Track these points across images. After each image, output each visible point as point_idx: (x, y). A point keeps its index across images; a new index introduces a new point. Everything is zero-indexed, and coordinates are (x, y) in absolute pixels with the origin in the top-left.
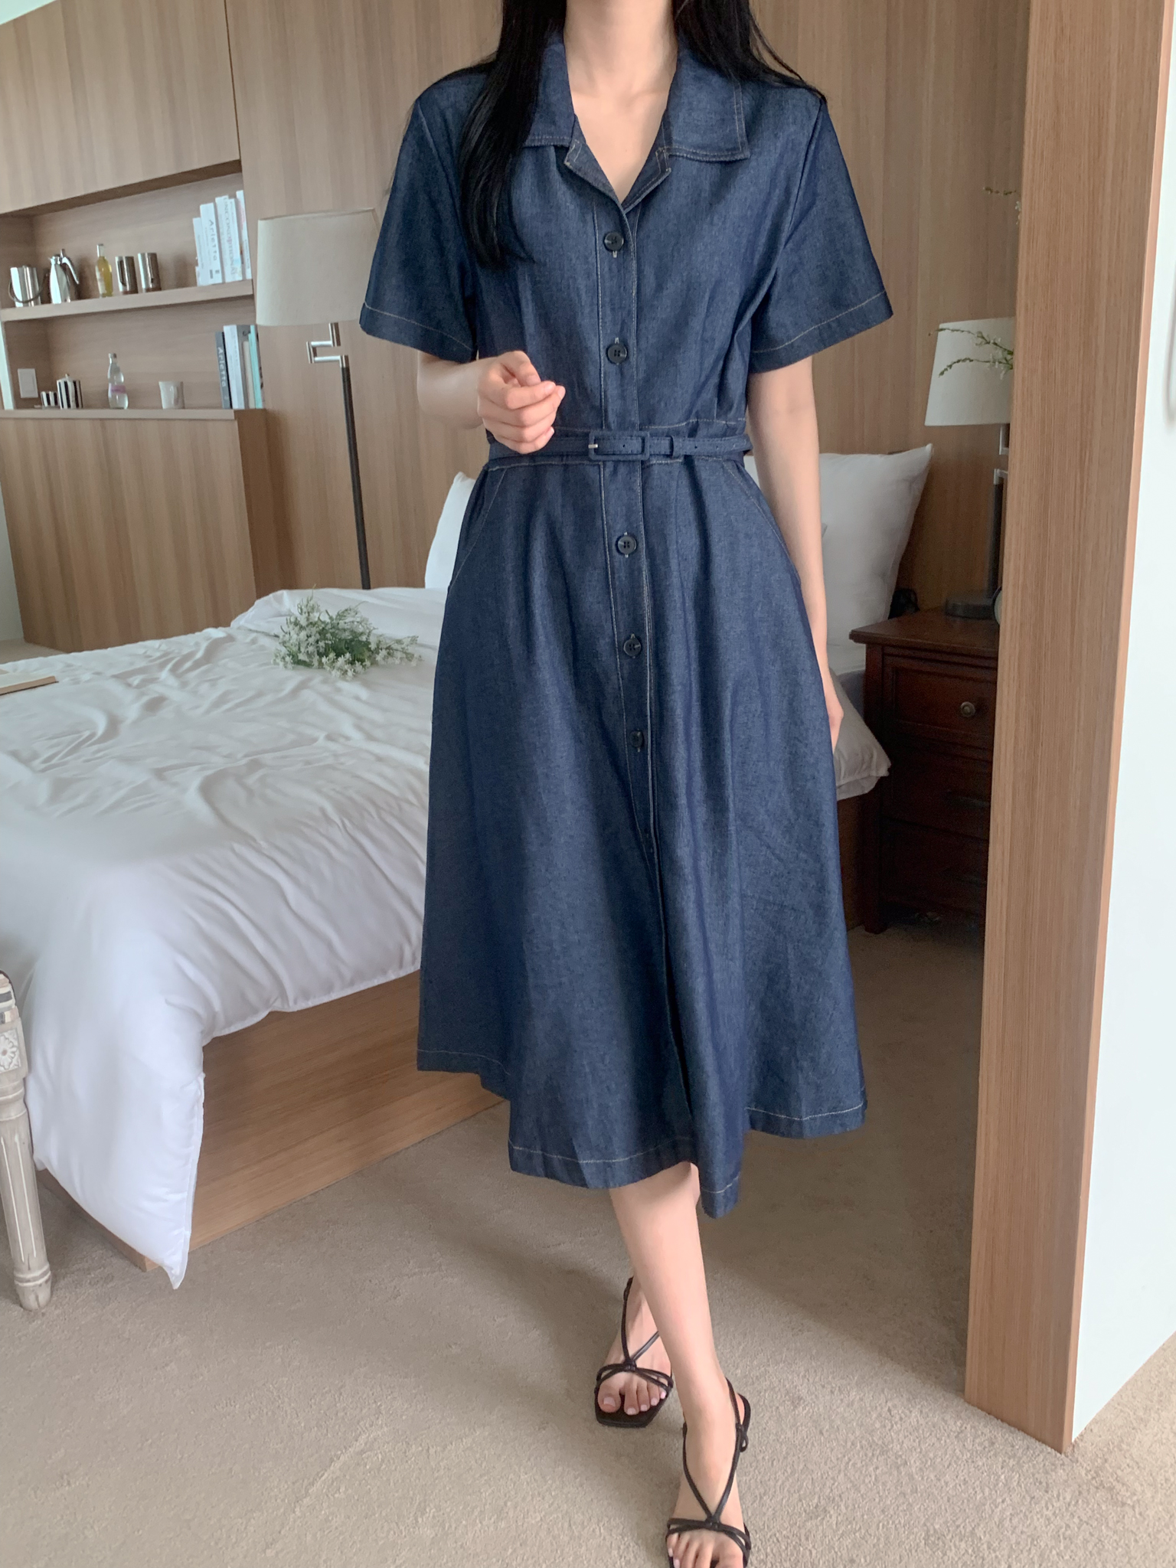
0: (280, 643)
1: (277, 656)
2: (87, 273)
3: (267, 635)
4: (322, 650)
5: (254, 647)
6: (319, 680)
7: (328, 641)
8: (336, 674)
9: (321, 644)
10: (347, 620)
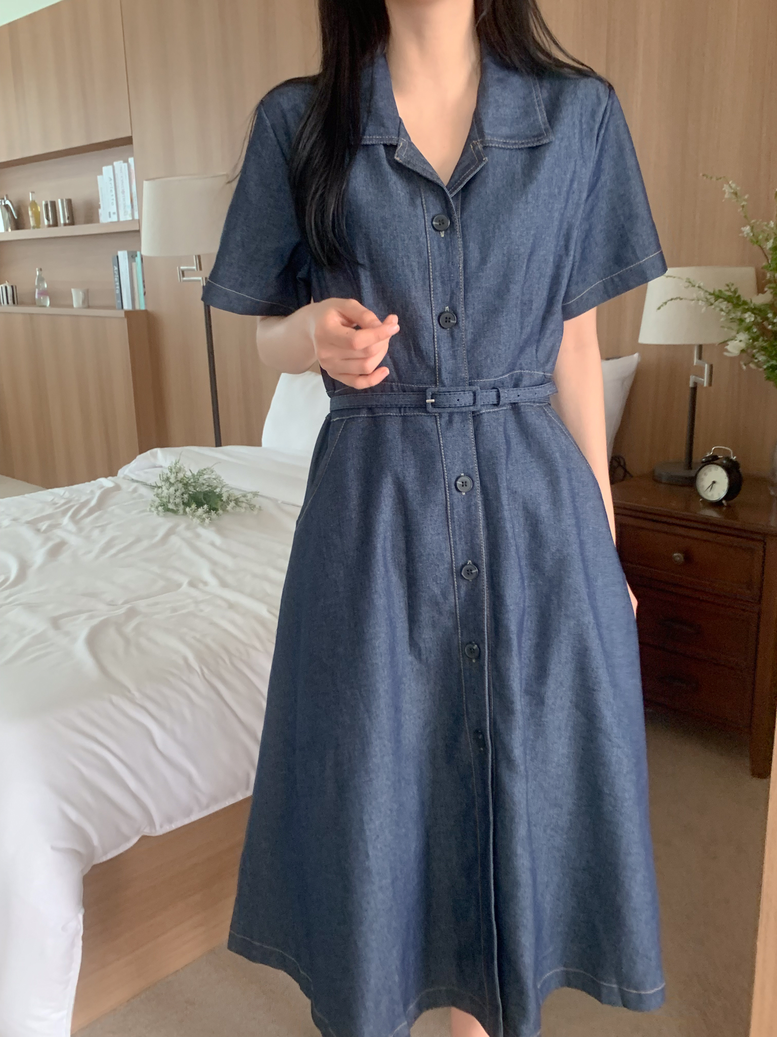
0: (154, 495)
1: (152, 506)
2: (23, 211)
3: (145, 484)
4: (186, 501)
5: (135, 495)
6: (183, 526)
7: (191, 493)
8: (196, 521)
9: (186, 496)
10: (206, 477)
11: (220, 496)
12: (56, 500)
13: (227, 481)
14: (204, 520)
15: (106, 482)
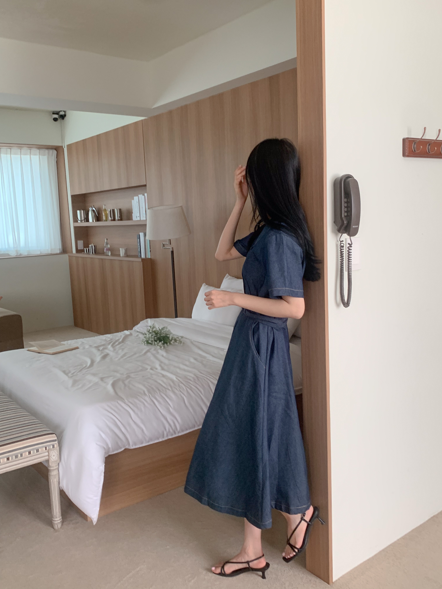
0: (144, 337)
1: (142, 341)
2: (100, 213)
3: (142, 333)
4: (156, 340)
5: (137, 337)
6: (153, 349)
7: (158, 337)
8: (158, 347)
9: (156, 338)
10: (165, 330)
11: (168, 338)
12: (107, 339)
13: (172, 331)
14: (161, 347)
15: (127, 332)
